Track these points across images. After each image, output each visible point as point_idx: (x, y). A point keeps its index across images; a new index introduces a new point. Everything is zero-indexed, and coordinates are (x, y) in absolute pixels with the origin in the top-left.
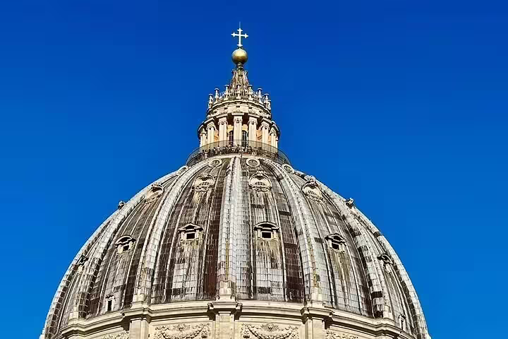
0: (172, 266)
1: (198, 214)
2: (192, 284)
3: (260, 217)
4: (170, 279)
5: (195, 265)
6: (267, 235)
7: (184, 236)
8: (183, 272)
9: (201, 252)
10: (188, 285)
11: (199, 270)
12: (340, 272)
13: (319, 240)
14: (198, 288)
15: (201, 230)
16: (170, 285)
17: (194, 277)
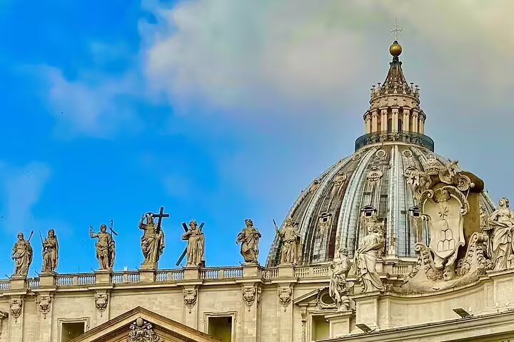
0: (314, 241)
1: (331, 203)
2: (323, 252)
3: (367, 201)
4: (312, 249)
5: (325, 239)
6: (369, 214)
7: (321, 220)
8: (319, 244)
9: (329, 230)
10: (321, 252)
11: (327, 242)
12: (415, 232)
13: (404, 212)
14: (326, 254)
15: (330, 215)
16: (312, 253)
17: (324, 247)
